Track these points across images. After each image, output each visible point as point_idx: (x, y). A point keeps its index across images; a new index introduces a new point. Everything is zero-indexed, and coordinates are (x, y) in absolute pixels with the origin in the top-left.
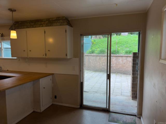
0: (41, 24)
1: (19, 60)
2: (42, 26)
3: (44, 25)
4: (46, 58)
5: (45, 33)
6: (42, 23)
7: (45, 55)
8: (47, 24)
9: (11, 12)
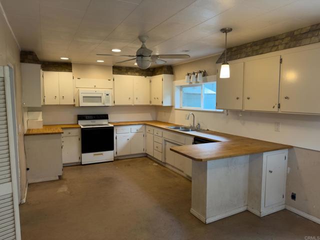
0: (274, 46)
1: (228, 114)
2: (277, 50)
3: (280, 46)
4: (280, 112)
5: (281, 62)
6: (277, 43)
7: (276, 107)
8: (286, 44)
9: (225, 34)
